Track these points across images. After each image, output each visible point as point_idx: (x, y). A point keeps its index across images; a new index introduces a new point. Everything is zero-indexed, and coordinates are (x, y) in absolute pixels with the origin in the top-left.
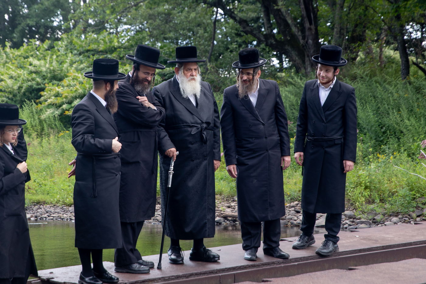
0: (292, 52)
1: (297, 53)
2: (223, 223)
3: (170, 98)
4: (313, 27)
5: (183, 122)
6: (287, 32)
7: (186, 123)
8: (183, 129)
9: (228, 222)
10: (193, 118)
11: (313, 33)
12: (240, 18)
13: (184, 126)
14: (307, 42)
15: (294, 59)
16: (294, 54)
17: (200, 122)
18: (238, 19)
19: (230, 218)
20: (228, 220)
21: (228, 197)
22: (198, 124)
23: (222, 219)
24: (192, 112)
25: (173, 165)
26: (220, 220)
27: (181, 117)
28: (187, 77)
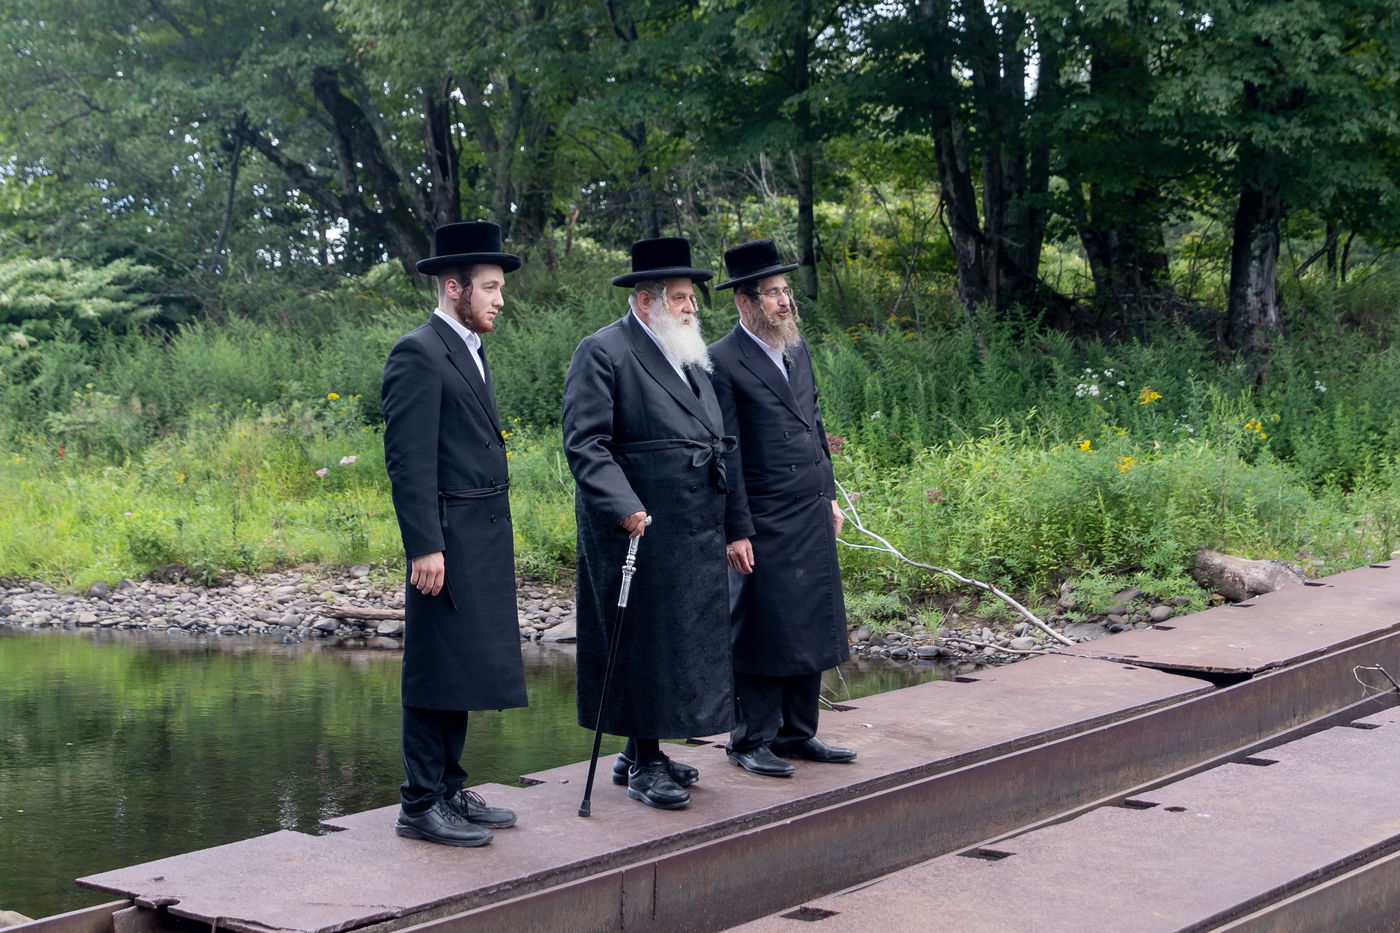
0: (401, 237)
1: (410, 239)
2: (337, 631)
3: (633, 369)
4: (450, 184)
5: (671, 433)
6: (389, 194)
7: (678, 436)
8: (668, 452)
9: (347, 629)
10: (694, 425)
11: (450, 196)
12: (289, 160)
13: (672, 443)
14: (436, 216)
15: (404, 251)
16: (403, 241)
17: (708, 434)
18: (284, 161)
19: (351, 620)
20: (347, 624)
21: (336, 567)
22: (704, 439)
23: (333, 621)
24: (688, 408)
25: (635, 552)
26: (329, 624)
27: (664, 420)
28: (676, 317)
